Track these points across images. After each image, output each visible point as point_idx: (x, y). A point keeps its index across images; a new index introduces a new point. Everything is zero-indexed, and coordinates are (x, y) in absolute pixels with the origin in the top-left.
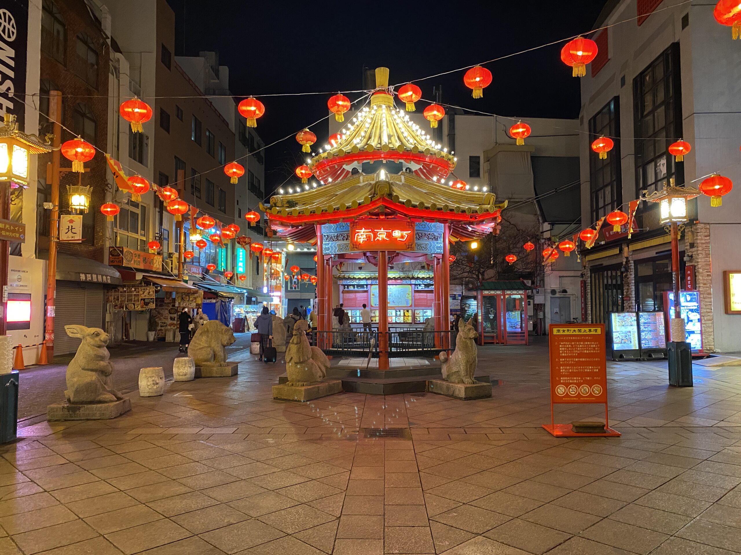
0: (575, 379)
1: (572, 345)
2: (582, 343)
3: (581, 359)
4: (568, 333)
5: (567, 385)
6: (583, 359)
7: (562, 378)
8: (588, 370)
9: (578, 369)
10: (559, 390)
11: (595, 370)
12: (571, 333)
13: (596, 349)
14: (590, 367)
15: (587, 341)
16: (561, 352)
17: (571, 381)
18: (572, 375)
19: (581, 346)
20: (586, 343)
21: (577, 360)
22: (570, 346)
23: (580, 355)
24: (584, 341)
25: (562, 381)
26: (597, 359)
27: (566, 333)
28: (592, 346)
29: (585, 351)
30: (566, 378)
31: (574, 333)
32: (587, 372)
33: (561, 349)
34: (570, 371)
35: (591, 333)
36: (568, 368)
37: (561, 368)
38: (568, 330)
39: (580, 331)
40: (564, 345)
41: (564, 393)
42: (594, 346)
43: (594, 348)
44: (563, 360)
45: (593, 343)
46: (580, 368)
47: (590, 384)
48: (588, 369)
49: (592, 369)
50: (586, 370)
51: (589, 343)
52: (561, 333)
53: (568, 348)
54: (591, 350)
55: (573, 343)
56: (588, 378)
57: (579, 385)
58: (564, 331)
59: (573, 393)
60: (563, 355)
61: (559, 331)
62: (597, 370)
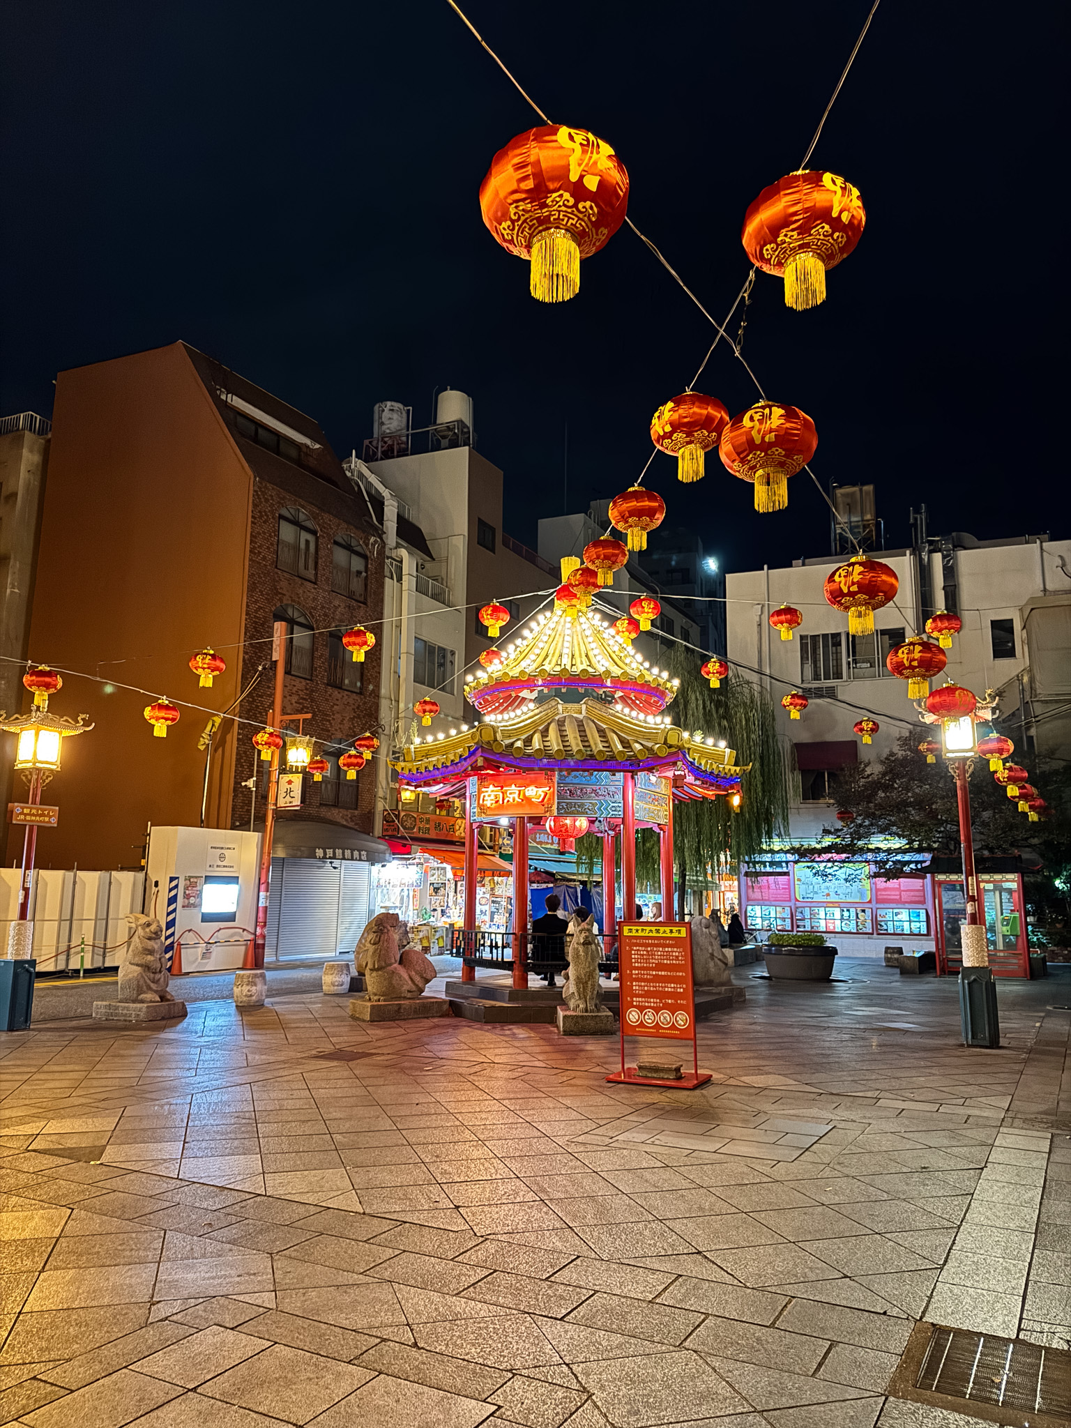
0: (653, 1002)
1: (647, 951)
2: (661, 949)
3: (660, 973)
4: (643, 934)
5: (641, 1009)
6: (663, 973)
7: (634, 999)
8: (670, 990)
9: (656, 987)
10: (631, 1016)
11: (679, 990)
12: (646, 935)
13: (680, 958)
14: (672, 985)
15: (669, 946)
16: (633, 960)
17: (647, 1004)
18: (648, 994)
19: (659, 953)
20: (666, 949)
21: (654, 973)
22: (645, 953)
23: (660, 967)
24: (664, 946)
25: (635, 1003)
26: (681, 974)
27: (640, 934)
28: (674, 954)
29: (665, 962)
30: (640, 999)
31: (651, 934)
32: (668, 992)
33: (633, 956)
34: (646, 988)
35: (673, 935)
36: (643, 984)
37: (634, 983)
38: (643, 930)
39: (658, 931)
40: (638, 950)
41: (637, 1021)
42: (677, 954)
43: (677, 957)
44: (637, 972)
45: (675, 949)
46: (659, 986)
47: (673, 1009)
48: (670, 988)
49: (674, 988)
50: (666, 989)
51: (670, 949)
52: (634, 934)
53: (643, 955)
54: (673, 960)
55: (649, 949)
56: (670, 1001)
57: (657, 1010)
58: (637, 931)
59: (650, 1021)
60: (636, 965)
61: (630, 931)
62: (682, 990)
